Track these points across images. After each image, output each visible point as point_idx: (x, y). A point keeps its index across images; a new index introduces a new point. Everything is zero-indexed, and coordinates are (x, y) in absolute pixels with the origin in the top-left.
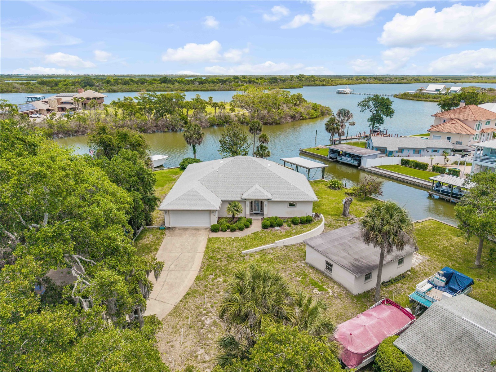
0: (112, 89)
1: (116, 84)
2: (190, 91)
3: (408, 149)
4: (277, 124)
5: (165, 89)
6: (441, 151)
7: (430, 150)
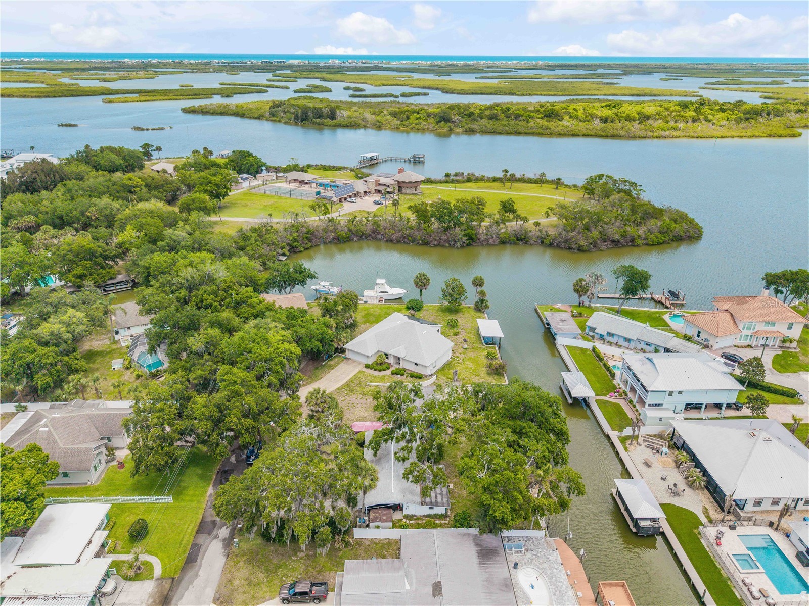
0: (470, 128)
1: (479, 119)
2: (578, 136)
3: (619, 336)
4: (580, 250)
5: (542, 132)
6: (653, 347)
7: (642, 343)
